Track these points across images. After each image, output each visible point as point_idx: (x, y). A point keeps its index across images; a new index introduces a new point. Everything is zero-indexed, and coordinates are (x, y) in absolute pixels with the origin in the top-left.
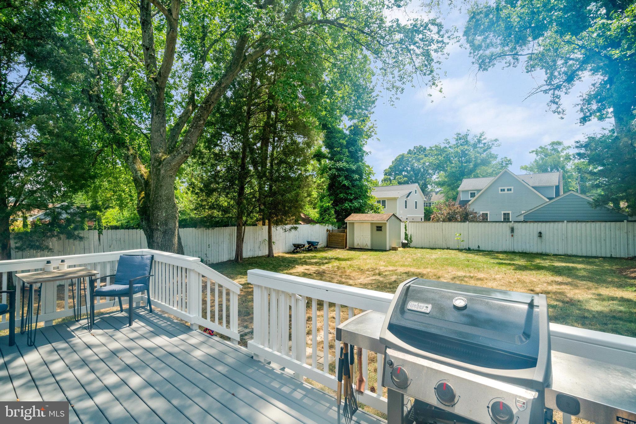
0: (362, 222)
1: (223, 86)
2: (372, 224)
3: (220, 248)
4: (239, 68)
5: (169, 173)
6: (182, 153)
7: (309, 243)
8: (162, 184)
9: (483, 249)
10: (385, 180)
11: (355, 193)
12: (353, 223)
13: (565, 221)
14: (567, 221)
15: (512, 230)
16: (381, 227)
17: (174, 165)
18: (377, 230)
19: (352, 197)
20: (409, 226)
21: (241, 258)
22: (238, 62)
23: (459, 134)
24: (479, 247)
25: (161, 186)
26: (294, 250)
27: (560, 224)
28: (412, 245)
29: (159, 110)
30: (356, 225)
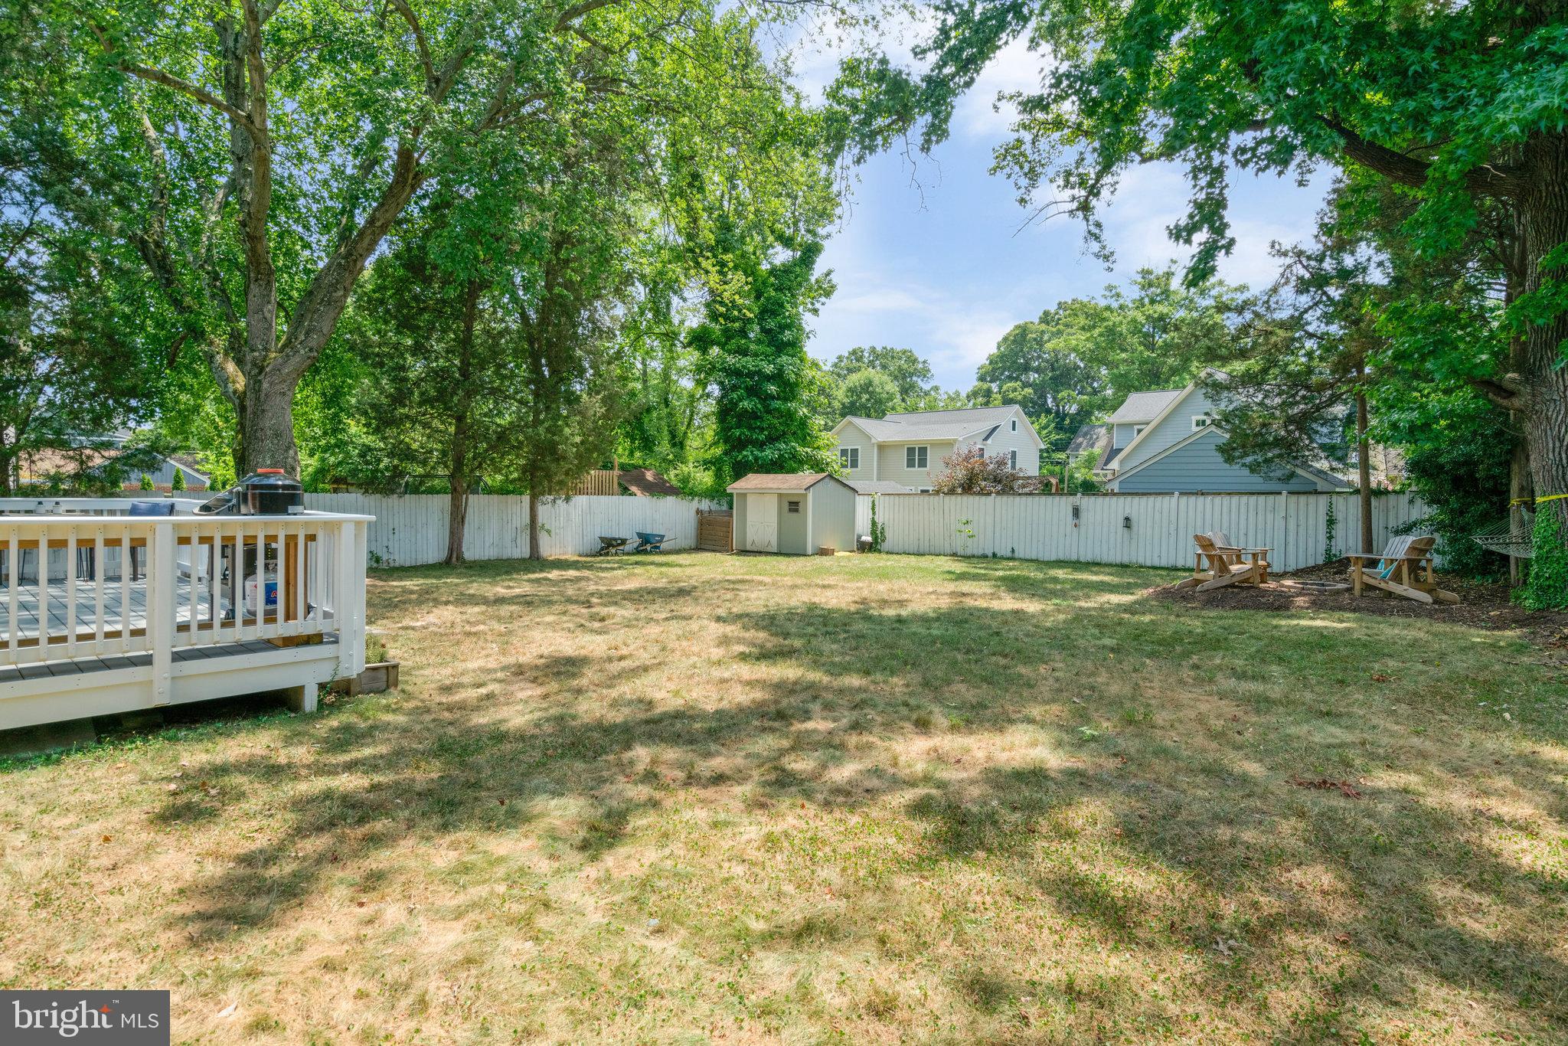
0: (762, 492)
1: (378, 224)
2: (780, 495)
3: (419, 536)
4: (408, 189)
5: (277, 387)
6: (302, 352)
7: (640, 535)
8: (265, 407)
9: (1022, 556)
10: (975, 394)
11: (771, 427)
12: (744, 495)
13: (1177, 494)
14: (1180, 494)
15: (1076, 512)
16: (797, 503)
17: (288, 374)
18: (790, 510)
19: (762, 437)
20: (882, 504)
21: (460, 557)
22: (406, 180)
23: (1149, 272)
24: (1013, 551)
25: (263, 411)
26: (602, 549)
27: (1167, 498)
28: (885, 546)
29: (259, 273)
30: (750, 499)
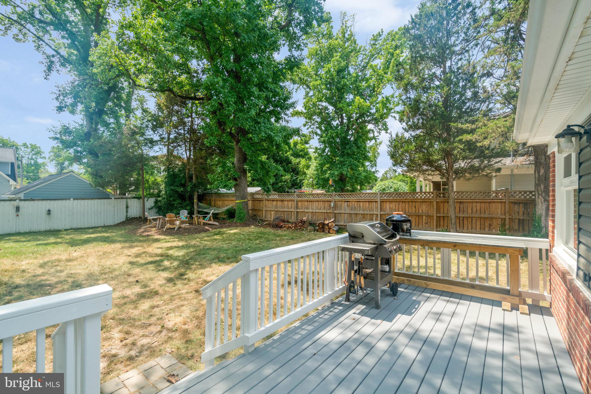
13: (72, 199)
14: (74, 199)
15: (18, 209)
27: (68, 201)
